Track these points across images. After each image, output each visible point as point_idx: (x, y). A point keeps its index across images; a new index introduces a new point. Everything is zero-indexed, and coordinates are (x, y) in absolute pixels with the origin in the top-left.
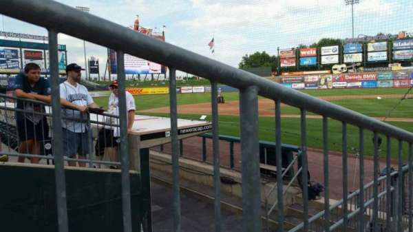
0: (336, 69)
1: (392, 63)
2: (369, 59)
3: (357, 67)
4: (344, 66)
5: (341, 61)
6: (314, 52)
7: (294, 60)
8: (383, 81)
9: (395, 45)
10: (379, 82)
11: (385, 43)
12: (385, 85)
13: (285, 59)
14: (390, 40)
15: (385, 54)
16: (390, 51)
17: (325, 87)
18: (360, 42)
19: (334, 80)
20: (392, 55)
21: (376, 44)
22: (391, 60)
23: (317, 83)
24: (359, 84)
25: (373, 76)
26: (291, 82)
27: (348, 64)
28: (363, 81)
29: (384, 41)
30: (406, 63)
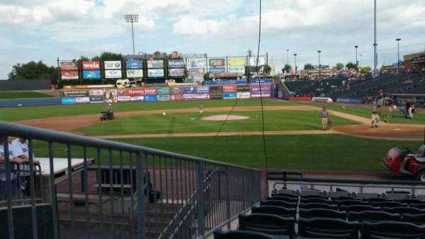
0: (119, 84)
1: (168, 79)
2: (149, 75)
3: (139, 82)
4: (127, 81)
5: (124, 77)
6: (98, 66)
7: (77, 73)
8: (161, 95)
9: (170, 63)
10: (158, 96)
11: (162, 61)
12: (163, 99)
13: (66, 71)
14: (166, 59)
15: (162, 71)
16: (166, 69)
17: (110, 101)
18: (140, 59)
19: (119, 95)
20: (168, 73)
21: (155, 62)
22: (167, 77)
23: (103, 97)
24: (142, 98)
25: (152, 91)
26: (75, 96)
27: (131, 79)
28: (145, 96)
29: (161, 59)
30: (179, 80)
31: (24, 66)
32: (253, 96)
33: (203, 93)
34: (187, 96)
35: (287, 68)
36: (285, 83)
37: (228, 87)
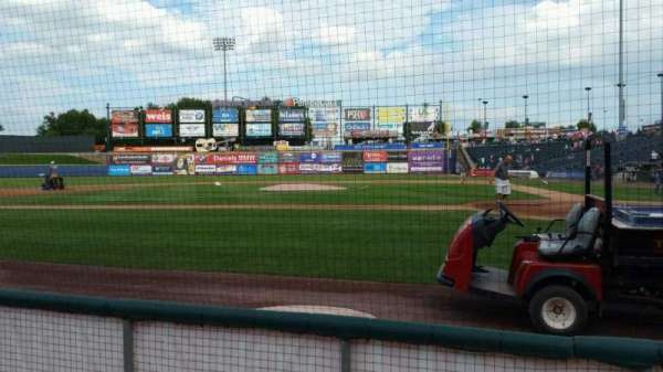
0: (200, 145)
1: (279, 140)
2: (248, 133)
5: (209, 135)
6: (168, 117)
7: (136, 127)
8: (264, 165)
9: (282, 115)
10: (259, 166)
11: (269, 112)
12: (268, 171)
13: (122, 124)
14: (276, 107)
15: (269, 127)
16: (276, 123)
17: (184, 172)
18: (234, 107)
19: (198, 162)
20: (278, 128)
21: (257, 112)
22: (276, 136)
23: (172, 166)
24: (233, 169)
25: (249, 158)
26: (129, 163)
27: (218, 139)
28: (238, 165)
29: (267, 108)
30: (294, 141)
31: (61, 116)
32: (413, 169)
33: (331, 163)
34: (305, 167)
35: (476, 127)
36: (467, 149)
37: (373, 154)
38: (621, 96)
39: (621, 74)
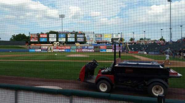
0: (55, 44)
2: (68, 41)
5: (57, 41)
6: (46, 36)
7: (37, 39)
9: (78, 36)
10: (71, 50)
11: (74, 35)
12: (73, 51)
13: (33, 38)
14: (76, 33)
15: (74, 39)
16: (76, 38)
17: (50, 51)
18: (65, 34)
19: (54, 48)
21: (71, 35)
22: (76, 41)
23: (47, 50)
24: (64, 50)
25: (69, 47)
26: (35, 49)
27: (60, 42)
28: (65, 49)
29: (74, 34)
30: (81, 43)
31: (17, 35)
33: (91, 49)
34: (84, 50)
35: (132, 39)
36: (129, 46)
37: (102, 47)
38: (171, 31)
39: (171, 26)
